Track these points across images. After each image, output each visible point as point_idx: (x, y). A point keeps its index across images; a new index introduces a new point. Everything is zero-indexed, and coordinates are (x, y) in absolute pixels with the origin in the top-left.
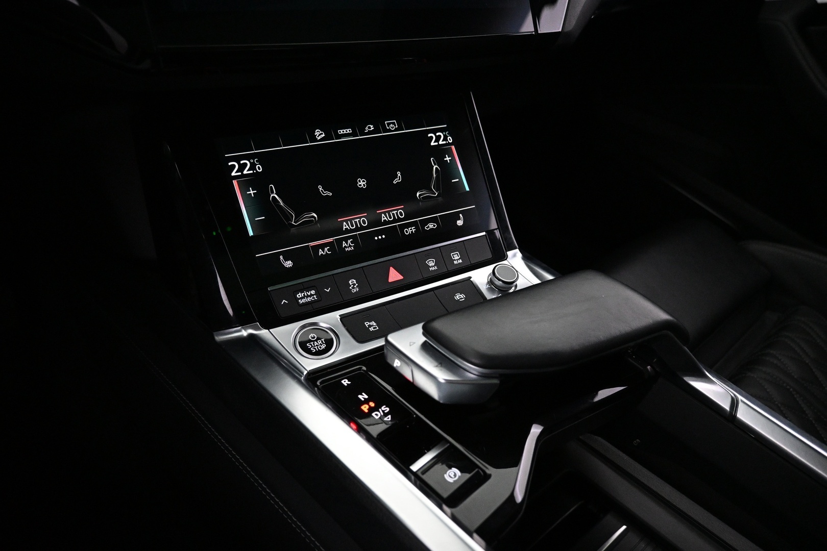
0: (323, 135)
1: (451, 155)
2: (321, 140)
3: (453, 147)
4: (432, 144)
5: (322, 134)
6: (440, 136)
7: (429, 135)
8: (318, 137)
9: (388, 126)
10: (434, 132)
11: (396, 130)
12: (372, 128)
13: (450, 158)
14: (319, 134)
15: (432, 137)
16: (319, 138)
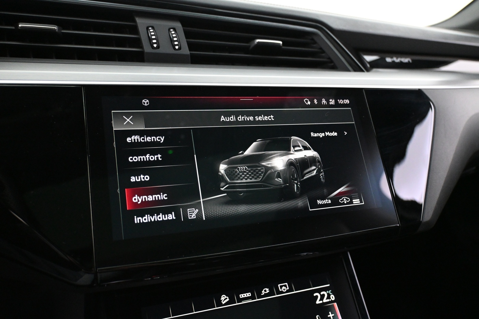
0: (228, 300)
1: (334, 312)
2: (226, 304)
3: (335, 304)
4: (318, 302)
5: (227, 298)
6: (324, 295)
7: (315, 295)
8: (223, 301)
9: (281, 289)
10: (319, 291)
11: (287, 291)
12: (268, 291)
13: (333, 315)
14: (224, 299)
15: (317, 296)
16: (223, 303)
